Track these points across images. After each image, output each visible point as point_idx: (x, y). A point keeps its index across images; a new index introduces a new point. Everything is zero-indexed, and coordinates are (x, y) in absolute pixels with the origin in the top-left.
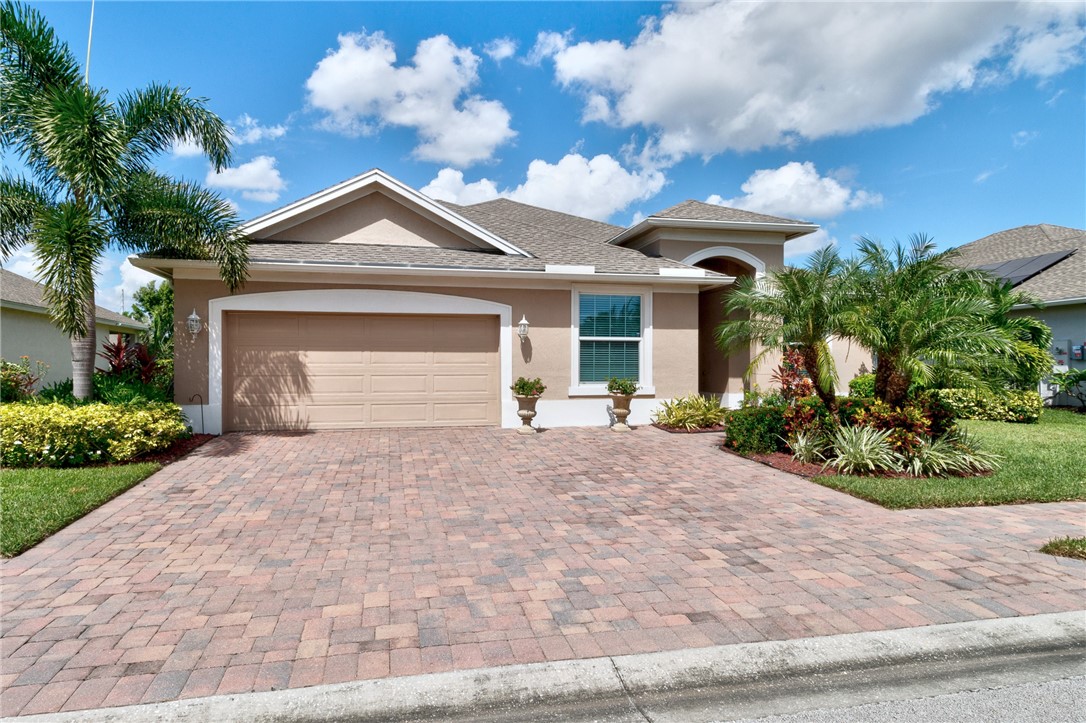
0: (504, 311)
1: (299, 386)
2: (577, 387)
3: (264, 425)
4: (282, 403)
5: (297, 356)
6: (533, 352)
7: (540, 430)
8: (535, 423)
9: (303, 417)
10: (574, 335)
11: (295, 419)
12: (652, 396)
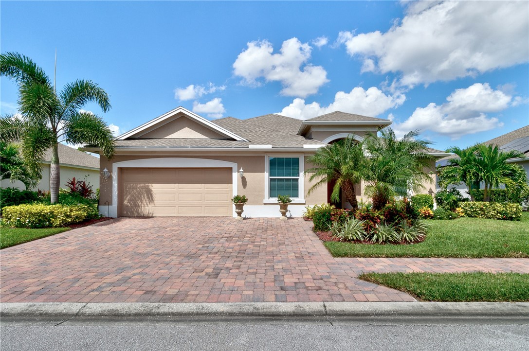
0: (234, 166)
1: (149, 199)
2: (267, 200)
3: (135, 214)
4: (143, 205)
5: (149, 186)
6: (247, 184)
7: (245, 219)
8: (243, 215)
9: (151, 211)
10: (266, 176)
11: (148, 212)
12: (304, 204)
